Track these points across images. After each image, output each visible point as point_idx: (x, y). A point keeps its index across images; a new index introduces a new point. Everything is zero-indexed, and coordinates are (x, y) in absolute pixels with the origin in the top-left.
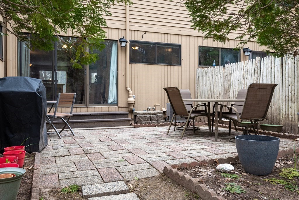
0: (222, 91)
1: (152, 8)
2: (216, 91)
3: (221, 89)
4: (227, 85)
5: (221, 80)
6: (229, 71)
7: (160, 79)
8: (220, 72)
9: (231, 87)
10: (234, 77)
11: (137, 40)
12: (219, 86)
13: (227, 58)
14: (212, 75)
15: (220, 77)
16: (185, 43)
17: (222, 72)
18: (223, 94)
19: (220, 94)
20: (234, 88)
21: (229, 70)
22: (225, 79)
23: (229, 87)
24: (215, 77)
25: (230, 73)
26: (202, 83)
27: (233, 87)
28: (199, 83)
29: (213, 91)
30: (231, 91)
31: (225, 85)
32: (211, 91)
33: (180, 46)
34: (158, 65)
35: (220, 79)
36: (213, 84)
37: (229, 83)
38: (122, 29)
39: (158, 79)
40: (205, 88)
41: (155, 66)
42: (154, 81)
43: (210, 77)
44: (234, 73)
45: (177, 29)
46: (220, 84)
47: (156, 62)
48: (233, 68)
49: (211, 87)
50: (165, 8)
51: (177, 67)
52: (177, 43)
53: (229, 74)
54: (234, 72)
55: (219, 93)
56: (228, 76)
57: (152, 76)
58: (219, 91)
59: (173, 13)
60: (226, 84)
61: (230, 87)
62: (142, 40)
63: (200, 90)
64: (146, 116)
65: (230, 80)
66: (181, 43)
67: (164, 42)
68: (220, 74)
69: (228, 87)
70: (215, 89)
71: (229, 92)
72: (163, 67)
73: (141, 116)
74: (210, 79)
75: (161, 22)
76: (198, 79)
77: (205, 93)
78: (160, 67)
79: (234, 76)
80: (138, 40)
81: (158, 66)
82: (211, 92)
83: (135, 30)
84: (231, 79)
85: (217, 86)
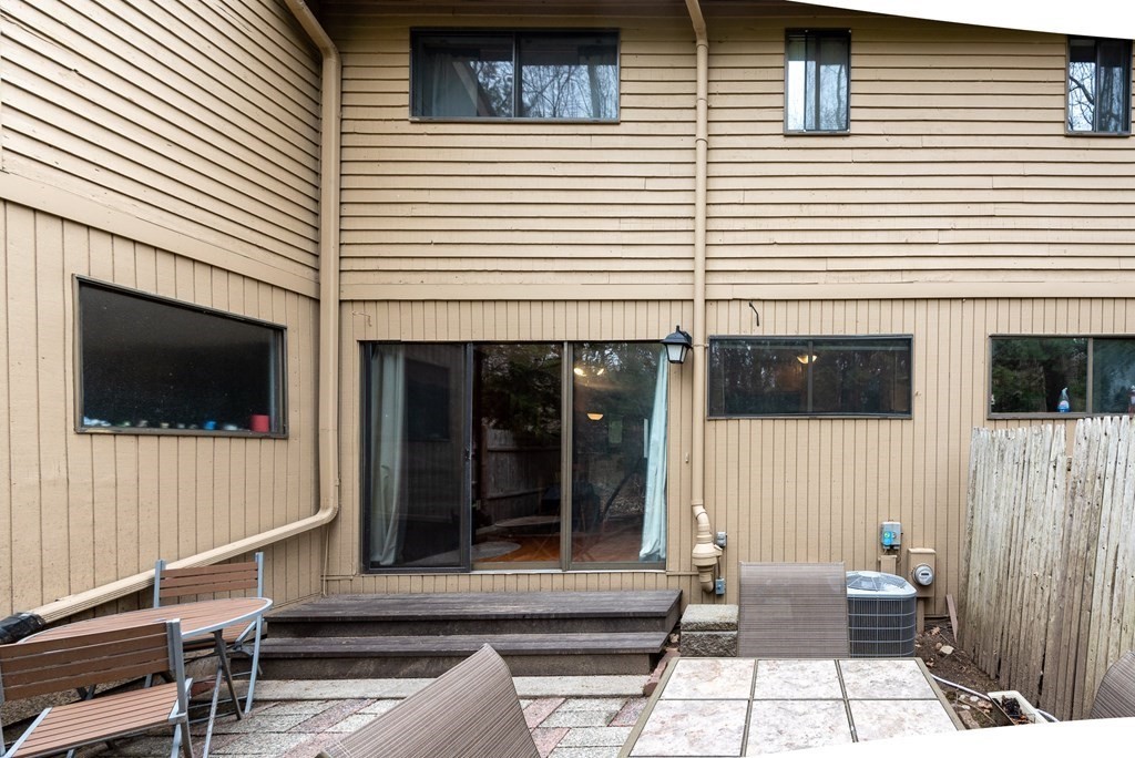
0: (1056, 559)
1: (795, 211)
2: (1032, 548)
3: (1050, 546)
4: (1078, 532)
5: (1055, 502)
6: (1092, 461)
7: (825, 471)
8: (1052, 459)
9: (1101, 553)
10: (1116, 499)
11: (737, 334)
12: (1045, 527)
13: (1123, 376)
14: (1021, 466)
15: (1051, 481)
16: (933, 331)
17: (1059, 457)
18: (1057, 574)
19: (1048, 571)
20: (1115, 567)
21: (1093, 453)
22: (1073, 498)
23: (1088, 549)
24: (1031, 482)
25: (1100, 470)
26: (985, 491)
27: (1111, 556)
28: (979, 490)
29: (1019, 545)
30: (1099, 575)
31: (1070, 531)
32: (1014, 539)
33: (907, 342)
34: (816, 419)
35: (1049, 492)
36: (1023, 509)
37: (1092, 529)
38: (682, 300)
39: (814, 470)
40: (994, 515)
41: (803, 424)
42: (802, 478)
43: (1015, 476)
44: (1120, 475)
45: (897, 277)
46: (1049, 518)
47: (810, 408)
48: (1112, 446)
49: (1015, 519)
50: (848, 206)
51: (896, 424)
52: (897, 331)
53: (1090, 473)
54: (1121, 468)
55: (1042, 565)
56: (1088, 487)
57: (791, 461)
58: (1043, 554)
59: (881, 219)
60: (1074, 529)
61: (1093, 549)
62: (757, 332)
63: (977, 522)
64: (718, 637)
65: (1095, 511)
66: (911, 332)
67: (842, 334)
68: (1051, 469)
69: (1083, 544)
70: (1028, 538)
71: (1089, 578)
72: (838, 424)
73: (698, 633)
74: (1014, 484)
75: (830, 261)
76: (975, 472)
77: (993, 542)
78: (826, 425)
79: (1118, 491)
80: (743, 334)
81: (814, 424)
82: (1013, 545)
83: (729, 300)
84: (1100, 506)
85: (1038, 527)
